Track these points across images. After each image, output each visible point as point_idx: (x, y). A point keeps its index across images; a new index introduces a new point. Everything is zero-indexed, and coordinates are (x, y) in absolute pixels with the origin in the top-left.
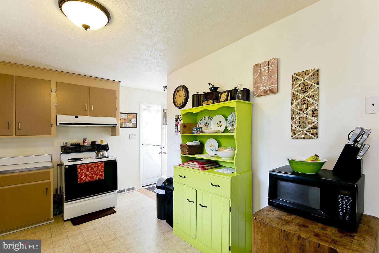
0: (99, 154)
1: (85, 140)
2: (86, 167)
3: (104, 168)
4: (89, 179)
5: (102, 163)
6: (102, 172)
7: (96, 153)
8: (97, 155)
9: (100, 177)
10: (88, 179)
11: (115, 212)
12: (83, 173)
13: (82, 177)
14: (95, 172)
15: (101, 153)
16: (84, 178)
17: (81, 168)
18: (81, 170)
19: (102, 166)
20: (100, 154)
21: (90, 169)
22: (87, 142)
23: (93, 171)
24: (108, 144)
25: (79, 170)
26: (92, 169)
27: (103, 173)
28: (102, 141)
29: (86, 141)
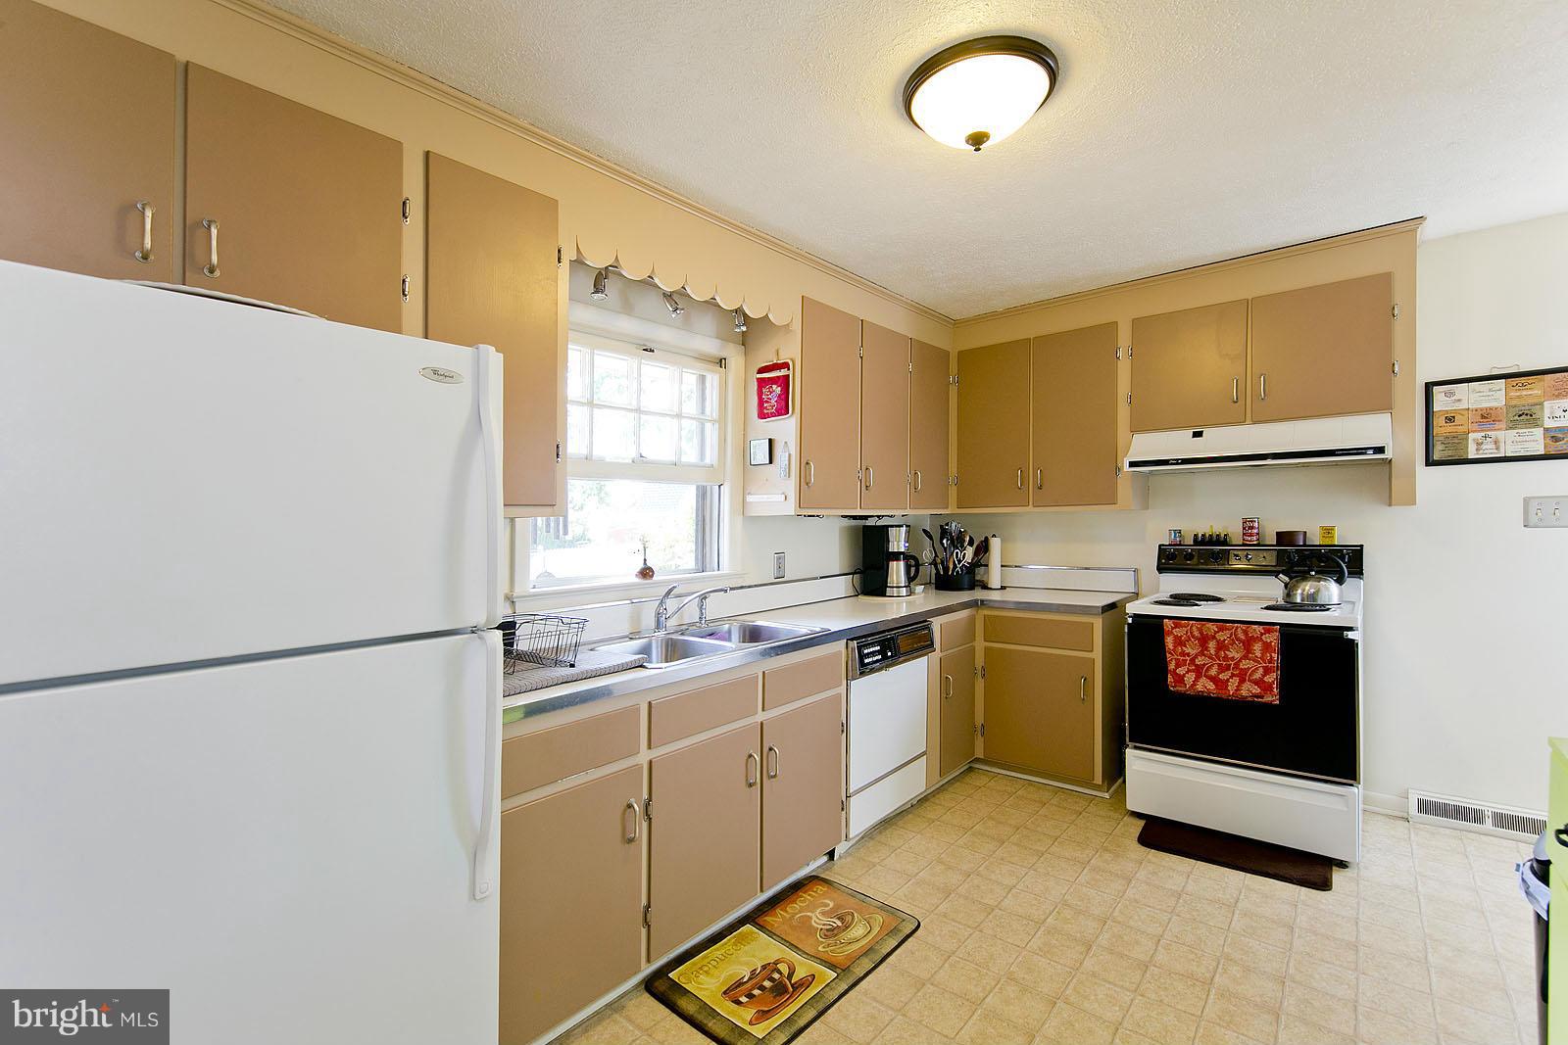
0: (1295, 587)
1: (1248, 525)
2: (1196, 634)
3: (1275, 656)
4: (1211, 686)
5: (1268, 631)
6: (1267, 671)
7: (1286, 585)
8: (1288, 595)
9: (1256, 690)
10: (1205, 686)
11: (1325, 885)
12: (1183, 654)
13: (1181, 671)
14: (1237, 666)
15: (1307, 587)
16: (1190, 678)
17: (1221, 636)
18: (1179, 642)
19: (1267, 647)
20: (1299, 591)
21: (1212, 645)
22: (1256, 531)
23: (1226, 658)
24: (1362, 546)
25: (1169, 641)
26: (1221, 646)
27: (1271, 678)
28: (1328, 531)
29: (1252, 528)
